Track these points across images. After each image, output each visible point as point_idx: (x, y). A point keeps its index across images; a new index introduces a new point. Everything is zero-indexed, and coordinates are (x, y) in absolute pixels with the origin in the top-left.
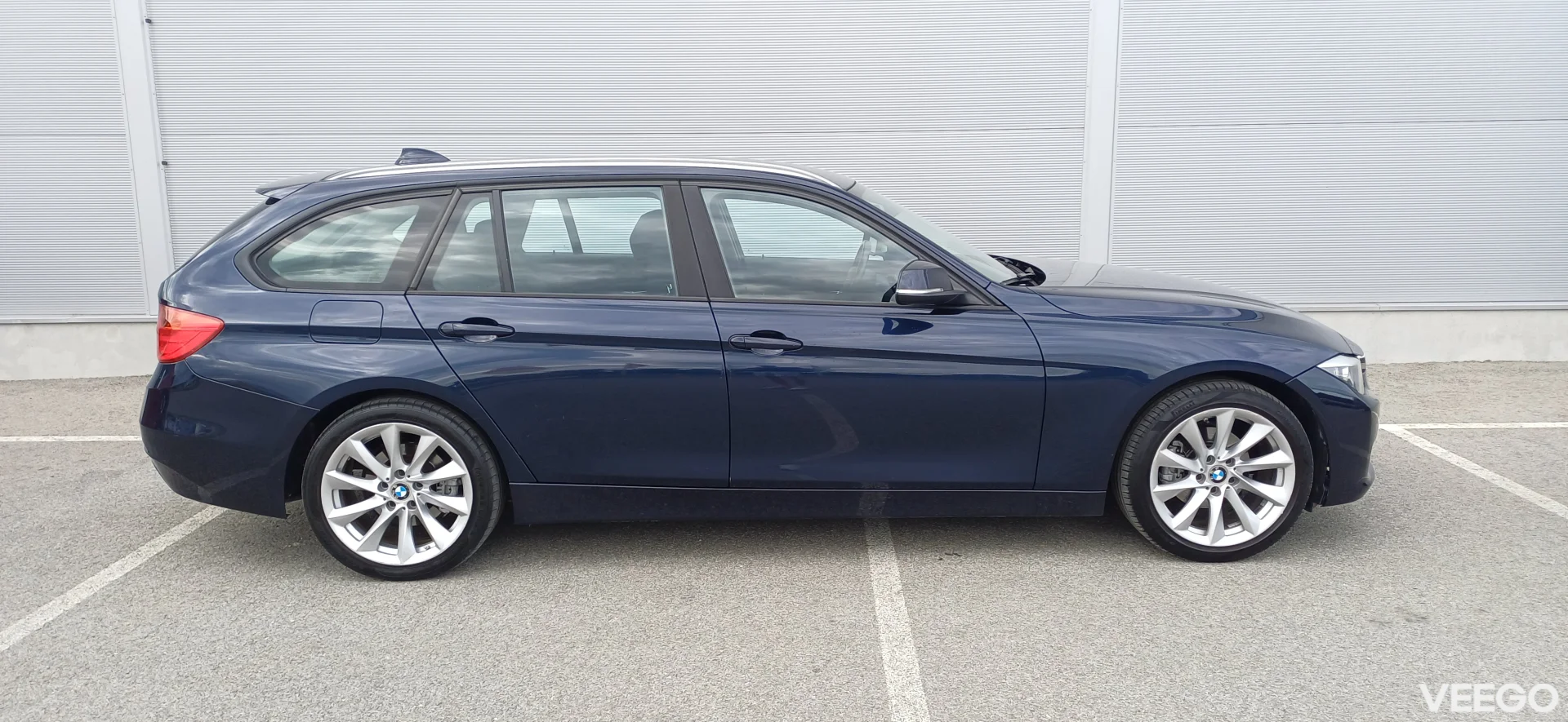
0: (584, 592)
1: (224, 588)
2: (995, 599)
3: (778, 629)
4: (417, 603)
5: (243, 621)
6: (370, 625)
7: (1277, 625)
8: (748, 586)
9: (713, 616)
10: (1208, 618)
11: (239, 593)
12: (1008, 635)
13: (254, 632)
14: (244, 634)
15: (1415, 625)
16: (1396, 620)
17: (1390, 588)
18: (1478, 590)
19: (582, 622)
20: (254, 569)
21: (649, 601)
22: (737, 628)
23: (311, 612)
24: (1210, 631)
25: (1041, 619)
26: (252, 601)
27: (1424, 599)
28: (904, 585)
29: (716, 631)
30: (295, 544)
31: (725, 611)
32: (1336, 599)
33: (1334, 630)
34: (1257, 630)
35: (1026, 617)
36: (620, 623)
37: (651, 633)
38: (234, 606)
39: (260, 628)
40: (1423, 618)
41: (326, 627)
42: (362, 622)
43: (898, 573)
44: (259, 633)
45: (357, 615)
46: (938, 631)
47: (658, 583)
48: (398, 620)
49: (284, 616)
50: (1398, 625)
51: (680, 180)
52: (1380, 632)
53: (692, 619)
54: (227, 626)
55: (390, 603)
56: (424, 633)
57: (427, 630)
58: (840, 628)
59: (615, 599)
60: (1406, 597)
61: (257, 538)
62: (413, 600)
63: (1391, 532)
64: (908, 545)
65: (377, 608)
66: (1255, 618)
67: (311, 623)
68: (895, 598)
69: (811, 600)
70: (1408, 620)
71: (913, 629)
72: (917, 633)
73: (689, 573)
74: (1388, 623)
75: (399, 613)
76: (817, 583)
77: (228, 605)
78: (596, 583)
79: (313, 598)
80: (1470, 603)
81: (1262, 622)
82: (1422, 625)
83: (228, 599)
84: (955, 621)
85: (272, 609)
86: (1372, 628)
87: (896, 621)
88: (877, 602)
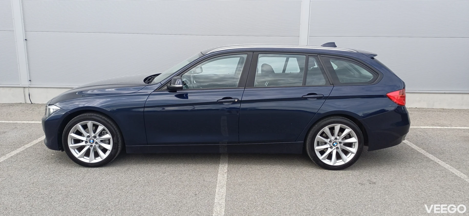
0: (134, 171)
1: (28, 167)
2: (253, 175)
3: (187, 183)
4: (84, 173)
5: (32, 177)
6: (69, 179)
7: (331, 184)
8: (182, 170)
9: (170, 178)
10: (312, 181)
11: (33, 169)
12: (254, 185)
13: (34, 180)
14: (31, 181)
15: (371, 185)
16: (367, 183)
17: (368, 174)
18: (393, 175)
19: (131, 180)
20: (39, 162)
21: (152, 174)
22: (176, 182)
23: (53, 175)
24: (312, 185)
25: (264, 181)
26: (36, 171)
27: (376, 177)
28: (228, 170)
29: (169, 183)
30: (52, 155)
31: (174, 177)
32: (351, 177)
33: (348, 186)
34: (326, 185)
35: (260, 180)
36: (142, 180)
37: (150, 183)
38: (30, 172)
39: (37, 179)
40: (374, 183)
41: (56, 179)
42: (67, 178)
43: (227, 167)
44: (36, 181)
45: (66, 176)
46: (234, 184)
47: (156, 168)
48: (77, 178)
49: (44, 176)
50: (367, 185)
52: (361, 187)
53: (164, 179)
54: (27, 178)
55: (76, 173)
56: (84, 182)
57: (85, 181)
58: (206, 182)
59: (142, 173)
60: (371, 177)
61: (42, 153)
62: (83, 172)
63: (373, 158)
64: (232, 158)
65: (72, 174)
66: (326, 182)
67: (51, 178)
68: (224, 174)
69: (199, 174)
70: (370, 184)
71: (227, 183)
72: (228, 184)
73: (166, 166)
74: (364, 184)
75: (78, 176)
76: (203, 169)
77: (29, 172)
78: (138, 168)
79: (54, 170)
80: (389, 179)
81: (328, 183)
82: (374, 185)
83: (29, 170)
84: (240, 181)
85: (41, 174)
86: (359, 185)
87: (223, 181)
88: (219, 175)
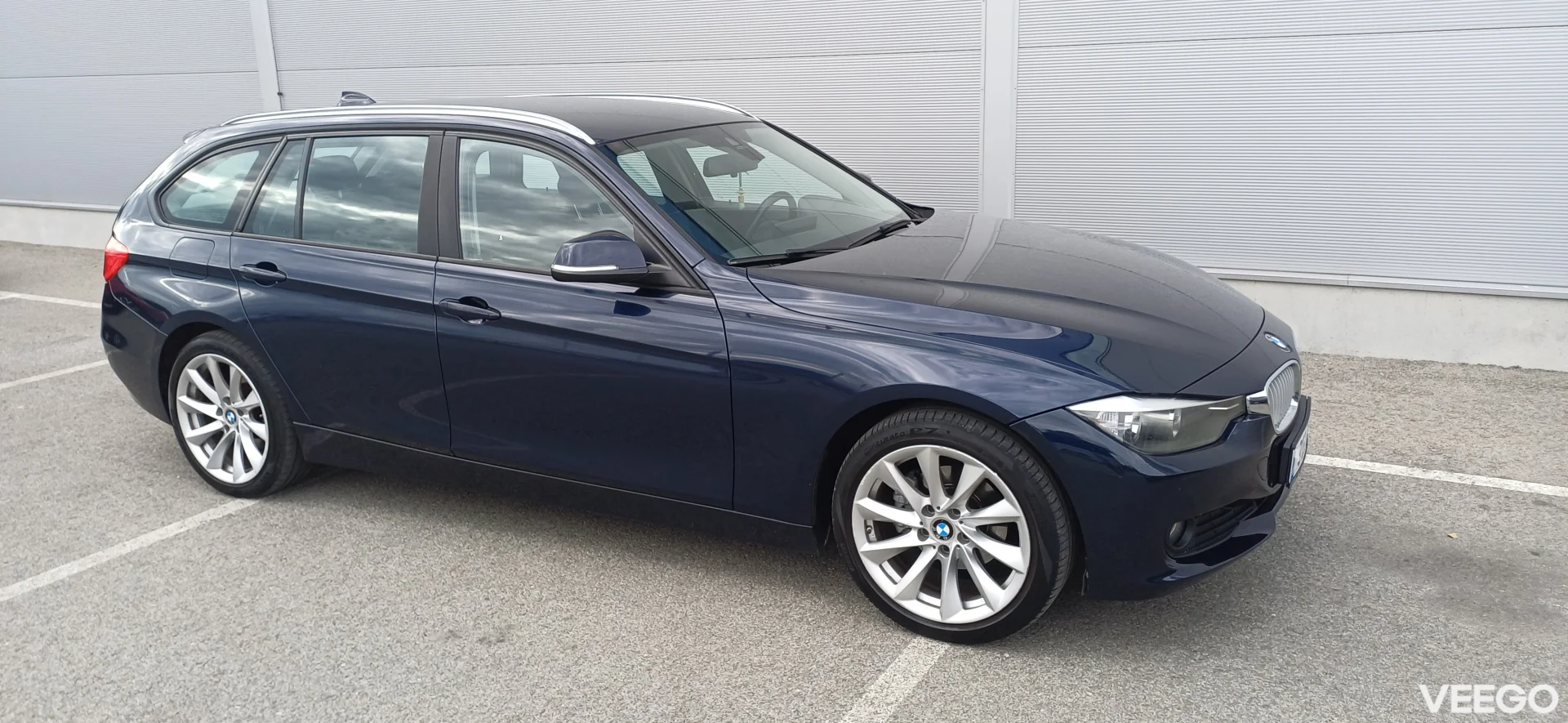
51: (446, 130)
